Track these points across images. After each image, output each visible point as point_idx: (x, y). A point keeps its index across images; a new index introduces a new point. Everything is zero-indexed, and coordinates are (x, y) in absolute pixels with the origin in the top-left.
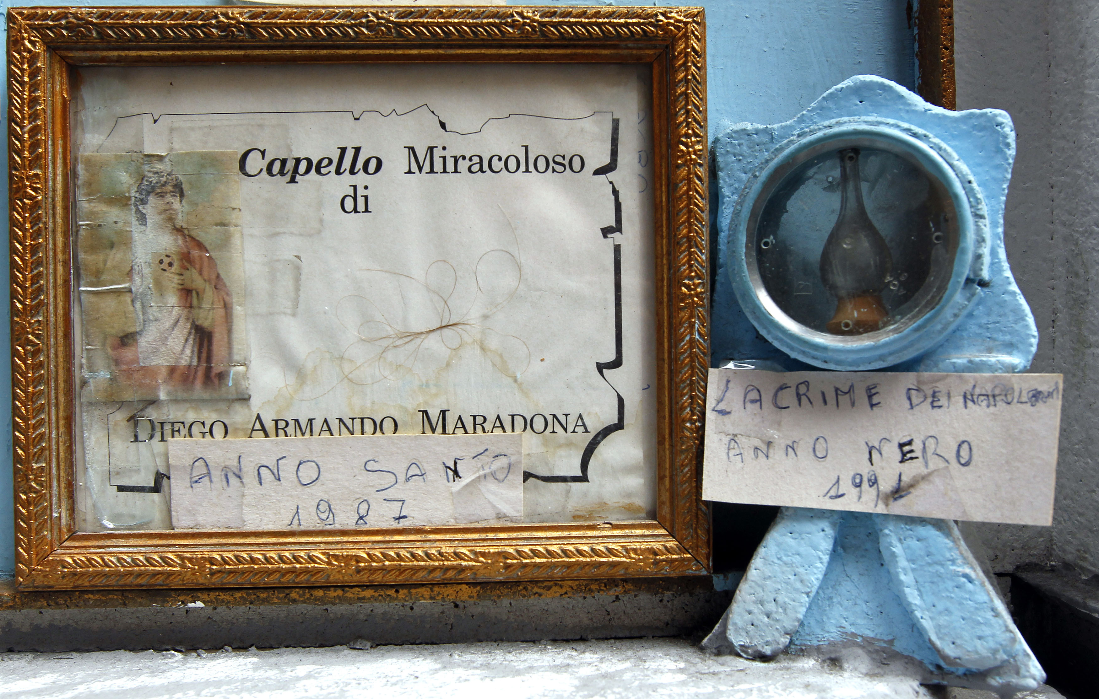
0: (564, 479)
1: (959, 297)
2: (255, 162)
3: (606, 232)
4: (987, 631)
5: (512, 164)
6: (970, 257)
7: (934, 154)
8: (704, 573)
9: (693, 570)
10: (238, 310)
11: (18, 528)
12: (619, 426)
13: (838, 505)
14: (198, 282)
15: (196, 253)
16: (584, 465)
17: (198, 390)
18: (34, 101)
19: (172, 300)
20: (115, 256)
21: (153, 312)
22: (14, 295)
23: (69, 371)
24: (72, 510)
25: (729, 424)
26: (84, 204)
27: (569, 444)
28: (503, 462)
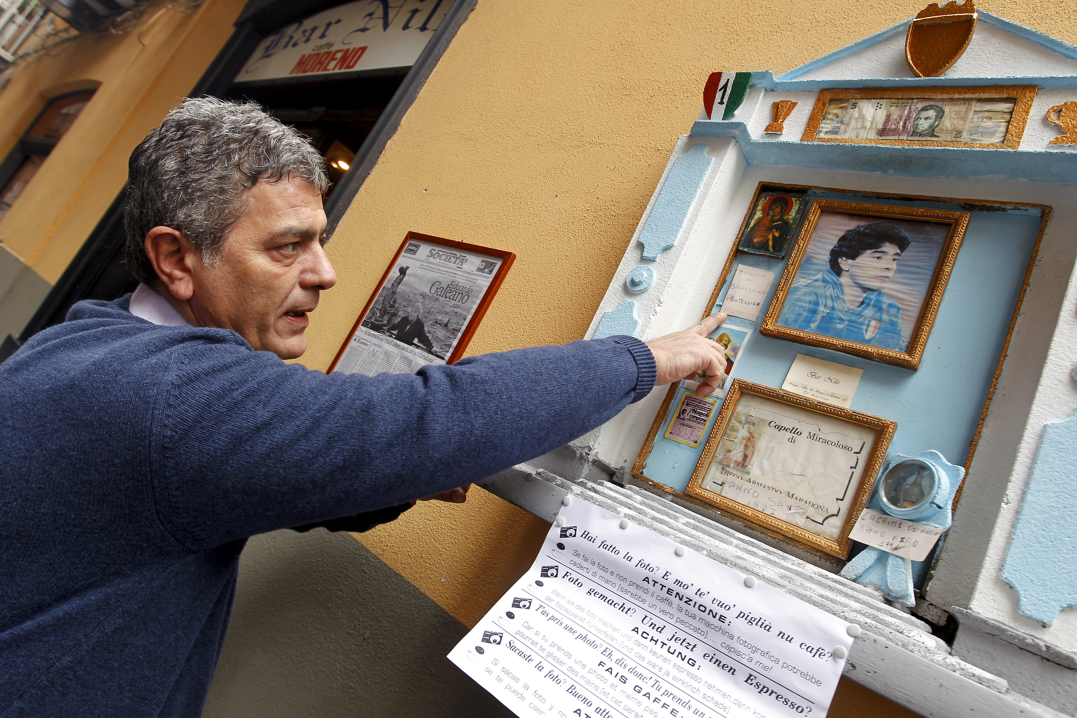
0: (817, 522)
1: (927, 505)
2: (772, 424)
3: (851, 467)
4: (902, 586)
5: (833, 444)
6: (933, 496)
7: (934, 470)
8: (843, 559)
9: (840, 557)
10: (755, 454)
11: (690, 480)
12: (837, 515)
13: (880, 548)
14: (749, 445)
15: (752, 438)
16: (823, 521)
17: (739, 468)
18: (732, 397)
19: (742, 446)
20: (734, 433)
21: (737, 448)
22: (711, 433)
23: (715, 453)
24: (702, 482)
25: (863, 522)
26: (733, 421)
27: (822, 514)
28: (803, 511)
